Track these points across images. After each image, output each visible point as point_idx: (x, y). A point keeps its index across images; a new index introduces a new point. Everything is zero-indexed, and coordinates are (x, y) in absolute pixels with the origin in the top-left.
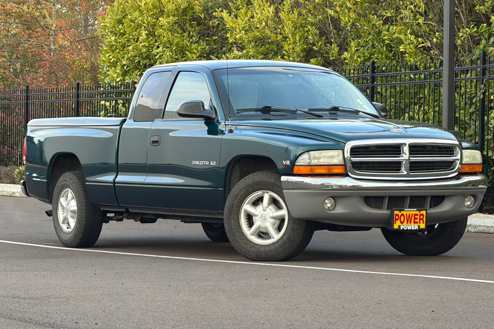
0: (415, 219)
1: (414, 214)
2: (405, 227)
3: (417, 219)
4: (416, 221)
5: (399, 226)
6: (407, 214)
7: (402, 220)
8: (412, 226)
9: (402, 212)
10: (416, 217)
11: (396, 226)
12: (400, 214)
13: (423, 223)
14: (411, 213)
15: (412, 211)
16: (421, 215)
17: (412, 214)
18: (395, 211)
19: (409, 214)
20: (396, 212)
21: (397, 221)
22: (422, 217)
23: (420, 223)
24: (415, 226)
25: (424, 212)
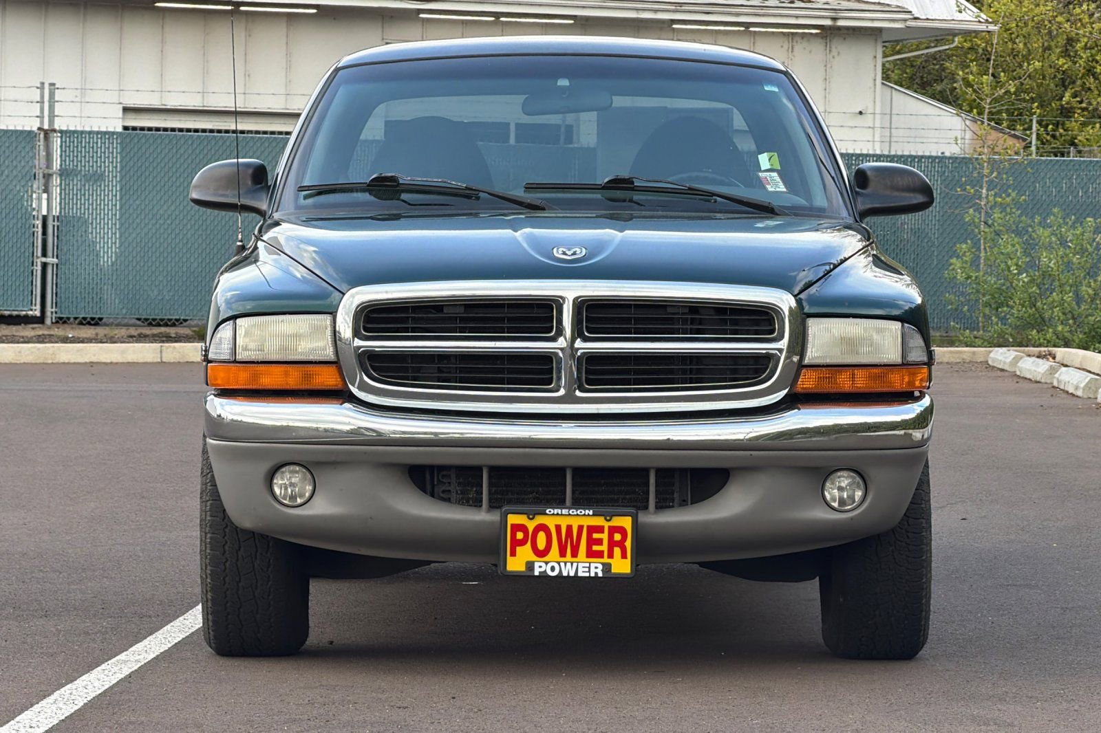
0: (591, 542)
1: (589, 527)
2: (553, 569)
3: (599, 542)
4: (595, 548)
5: (530, 566)
6: (558, 528)
7: (541, 544)
8: (581, 565)
9: (540, 520)
10: (596, 536)
11: (515, 564)
12: (531, 526)
13: (624, 556)
14: (575, 523)
15: (581, 518)
16: (613, 530)
17: (580, 528)
18: (510, 516)
19: (569, 528)
20: (513, 519)
21: (519, 549)
22: (617, 537)
23: (611, 555)
24: (593, 566)
25: (626, 522)
